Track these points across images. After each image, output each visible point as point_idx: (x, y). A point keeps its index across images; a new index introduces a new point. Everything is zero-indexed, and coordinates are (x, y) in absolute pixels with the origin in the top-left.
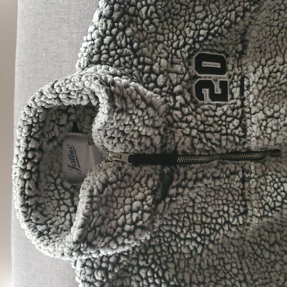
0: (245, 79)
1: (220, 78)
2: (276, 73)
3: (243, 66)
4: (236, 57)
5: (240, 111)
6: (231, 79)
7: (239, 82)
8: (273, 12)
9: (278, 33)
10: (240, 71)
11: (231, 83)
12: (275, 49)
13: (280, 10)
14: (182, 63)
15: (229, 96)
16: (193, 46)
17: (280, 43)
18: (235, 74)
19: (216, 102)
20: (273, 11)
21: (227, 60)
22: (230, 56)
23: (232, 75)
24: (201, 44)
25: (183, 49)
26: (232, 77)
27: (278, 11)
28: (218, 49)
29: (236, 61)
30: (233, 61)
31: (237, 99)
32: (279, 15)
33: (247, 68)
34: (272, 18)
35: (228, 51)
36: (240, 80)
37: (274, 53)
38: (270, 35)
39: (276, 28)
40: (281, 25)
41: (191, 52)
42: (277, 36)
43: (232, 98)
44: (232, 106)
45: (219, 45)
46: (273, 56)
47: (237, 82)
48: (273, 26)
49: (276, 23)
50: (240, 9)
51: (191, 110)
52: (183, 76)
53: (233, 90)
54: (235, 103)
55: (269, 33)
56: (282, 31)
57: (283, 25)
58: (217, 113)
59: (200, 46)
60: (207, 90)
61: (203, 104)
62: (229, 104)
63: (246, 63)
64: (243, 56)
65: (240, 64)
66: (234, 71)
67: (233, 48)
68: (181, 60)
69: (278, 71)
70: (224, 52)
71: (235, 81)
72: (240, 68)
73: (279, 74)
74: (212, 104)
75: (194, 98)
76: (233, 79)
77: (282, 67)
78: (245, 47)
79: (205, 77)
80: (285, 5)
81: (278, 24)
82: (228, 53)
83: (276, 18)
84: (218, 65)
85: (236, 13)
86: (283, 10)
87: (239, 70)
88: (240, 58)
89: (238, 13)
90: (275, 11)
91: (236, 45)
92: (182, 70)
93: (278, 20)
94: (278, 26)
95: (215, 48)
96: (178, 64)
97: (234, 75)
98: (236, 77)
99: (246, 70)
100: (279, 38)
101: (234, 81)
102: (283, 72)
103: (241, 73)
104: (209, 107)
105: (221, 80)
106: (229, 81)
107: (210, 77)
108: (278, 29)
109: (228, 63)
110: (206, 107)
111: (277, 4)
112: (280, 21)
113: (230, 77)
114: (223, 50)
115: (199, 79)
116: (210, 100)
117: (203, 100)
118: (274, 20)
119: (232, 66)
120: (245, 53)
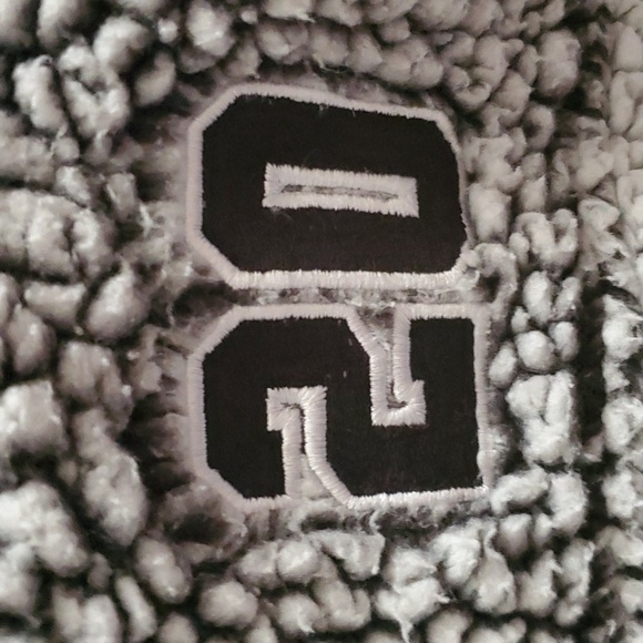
0: (611, 303)
1: (412, 295)
3: (585, 203)
4: (530, 130)
5: (578, 563)
6: (497, 308)
7: (565, 332)
10: (569, 245)
11: (505, 335)
14: (69, 178)
15: (490, 444)
16: (167, 30)
18: (530, 265)
19: (383, 502)
21: (467, 151)
22: (493, 125)
23: (510, 272)
24: (248, 16)
25: (73, 57)
26: (508, 288)
28: (397, 68)
29: (537, 160)
30: (515, 164)
31: (556, 467)
33: (621, 219)
35: (476, 83)
36: (570, 318)
41: (158, 84)
43: (514, 462)
44: (515, 526)
45: (402, 32)
47: (545, 329)
51: (142, 614)
52: (75, 293)
53: (522, 396)
54: (541, 504)
58: (389, 605)
59: (239, 30)
60: (311, 399)
61: (274, 530)
62: (487, 513)
63: (612, 177)
64: (585, 122)
66: (518, 240)
67: (514, 63)
68: (67, 148)
70: (442, 93)
71: (533, 325)
72: (564, 216)
74: (348, 524)
75: (183, 481)
76: (517, 301)
78: (595, 60)
79: (286, 295)
82: (473, 99)
84: (397, 196)
87: (558, 234)
88: (563, 138)
91: (535, 41)
92: (69, 239)
95: (367, 55)
96: (34, 186)
97: (524, 273)
99: (616, 230)
101: (520, 318)
103: (578, 255)
104: (326, 552)
105: (425, 311)
106: (482, 316)
107: (327, 294)
109: (473, 178)
110: (296, 557)
113: (490, 285)
114: (431, 72)
115: (233, 317)
116: (330, 482)
117: (275, 486)
119: (509, 198)
120: (598, 106)
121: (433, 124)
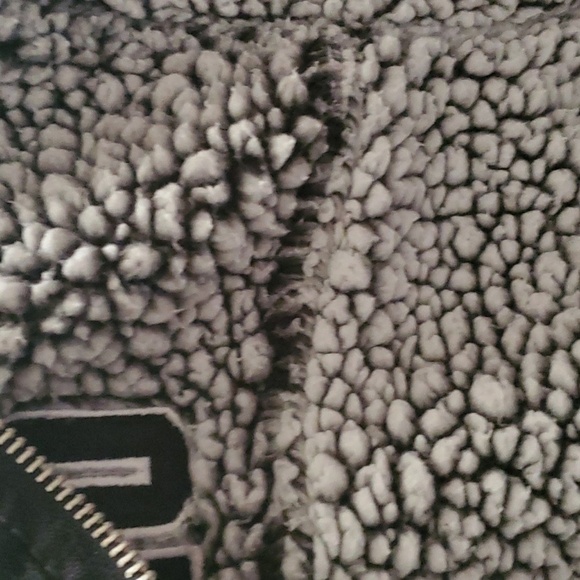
2: (476, 477)
3: (277, 463)
8: (441, 149)
9: (483, 248)
10: (257, 495)
12: (471, 338)
13: (473, 130)
17: (495, 297)
20: (435, 140)
23: (214, 521)
27: (464, 139)
32: (472, 154)
34: (435, 175)
37: (463, 361)
38: (441, 262)
39: (466, 223)
40: (490, 202)
42: (475, 264)
46: (459, 378)
48: (448, 217)
49: (460, 199)
50: (203, 163)
55: (432, 256)
56: (498, 232)
57: (501, 201)
63: (304, 438)
65: (259, 451)
66: (221, 496)
69: (489, 462)
73: (495, 481)
76: (218, 543)
77: (512, 432)
80: (494, 106)
81: (475, 202)
83: (459, 173)
84: (136, 472)
85: (186, 192)
86: (492, 131)
87: (250, 488)
88: (264, 411)
89: (198, 192)
90: (448, 142)
91: (239, 345)
93: (468, 182)
94: (474, 211)
97: (224, 521)
98: (232, 532)
100: (485, 273)
101: (220, 557)
102: (522, 461)
103: (266, 503)
108: (479, 226)
111: (450, 103)
112: (478, 186)
118: (450, 187)
119: (214, 464)
120: (297, 382)
121: (162, 417)
